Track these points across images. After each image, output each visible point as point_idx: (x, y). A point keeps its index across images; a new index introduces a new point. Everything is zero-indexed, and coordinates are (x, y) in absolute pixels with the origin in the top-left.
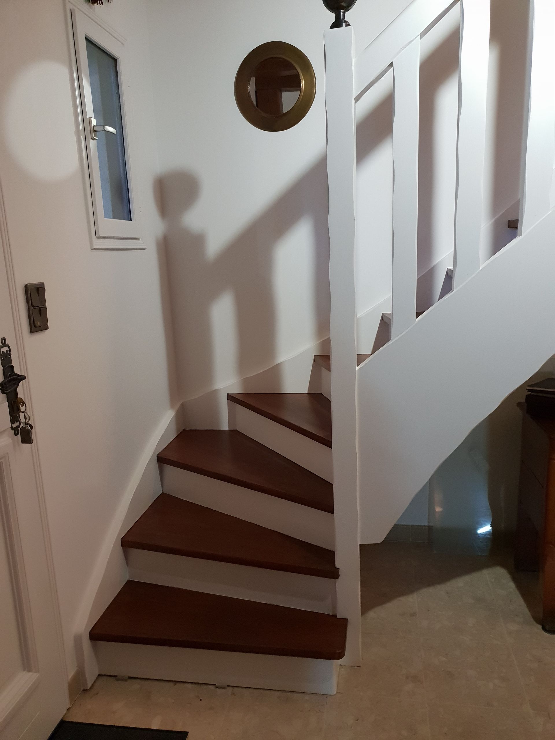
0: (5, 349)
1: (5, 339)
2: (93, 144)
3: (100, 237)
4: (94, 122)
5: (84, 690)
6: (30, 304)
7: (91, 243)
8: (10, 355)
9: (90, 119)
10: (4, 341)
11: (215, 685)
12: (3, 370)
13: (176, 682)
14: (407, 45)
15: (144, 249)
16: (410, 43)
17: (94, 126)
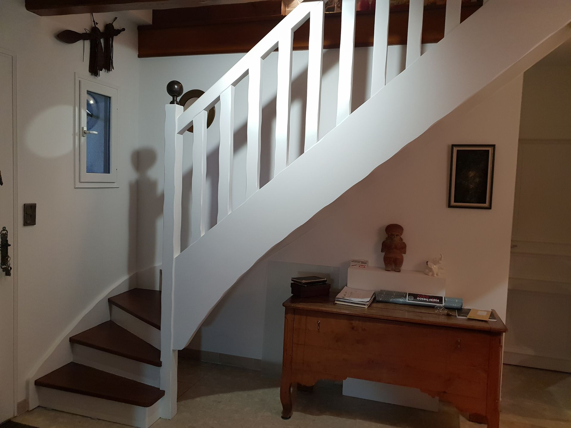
0: (4, 232)
1: (5, 227)
2: (83, 139)
3: (81, 182)
4: (85, 129)
5: (27, 411)
6: (25, 213)
7: (75, 185)
8: (7, 235)
9: (83, 128)
10: (4, 228)
11: (91, 417)
12: (1, 241)
13: (73, 414)
14: (198, 114)
15: (118, 188)
16: (199, 113)
17: (85, 131)
